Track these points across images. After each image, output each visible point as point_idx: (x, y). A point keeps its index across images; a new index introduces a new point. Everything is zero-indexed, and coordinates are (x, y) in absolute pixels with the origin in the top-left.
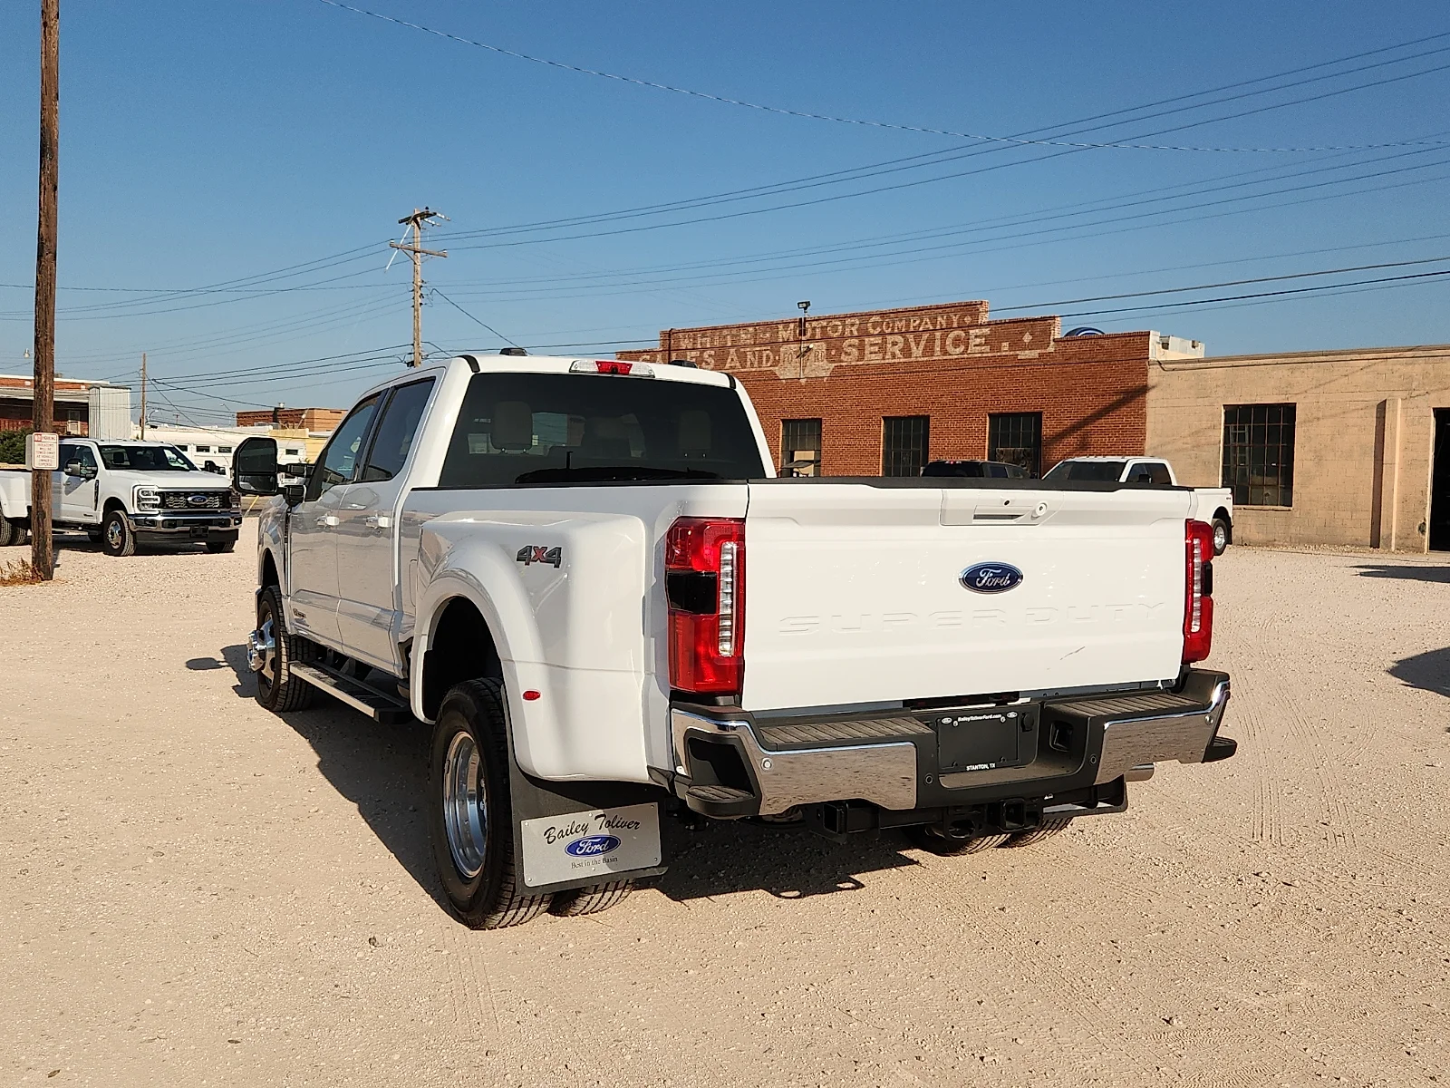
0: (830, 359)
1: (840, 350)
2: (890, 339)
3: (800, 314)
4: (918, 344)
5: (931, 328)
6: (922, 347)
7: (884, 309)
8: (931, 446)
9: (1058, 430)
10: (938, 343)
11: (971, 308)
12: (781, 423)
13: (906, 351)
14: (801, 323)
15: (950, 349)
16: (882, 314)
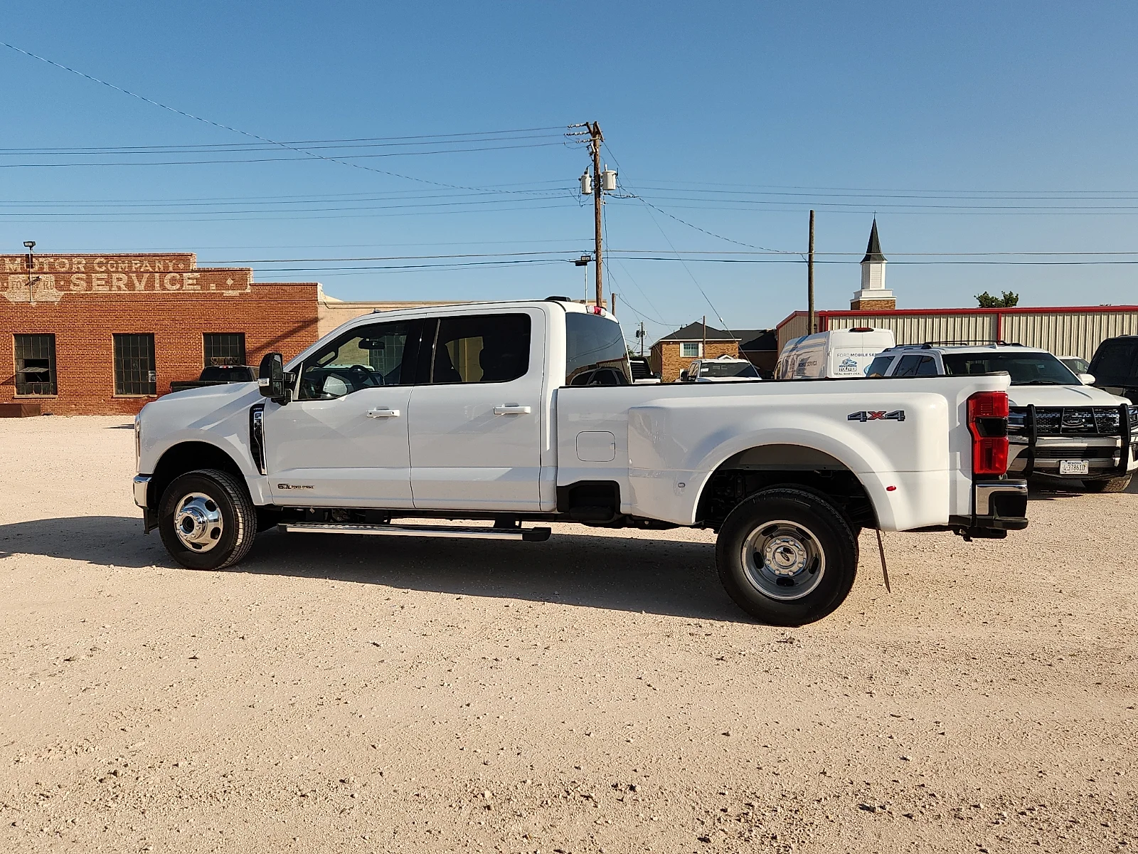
0: (60, 288)
1: (69, 282)
2: (115, 276)
3: (27, 251)
4: (140, 282)
5: (151, 270)
6: (143, 283)
7: (107, 253)
8: (156, 356)
9: (258, 345)
10: (157, 281)
11: (184, 258)
12: (13, 337)
13: (130, 285)
14: (28, 259)
15: (168, 286)
16: (106, 257)
